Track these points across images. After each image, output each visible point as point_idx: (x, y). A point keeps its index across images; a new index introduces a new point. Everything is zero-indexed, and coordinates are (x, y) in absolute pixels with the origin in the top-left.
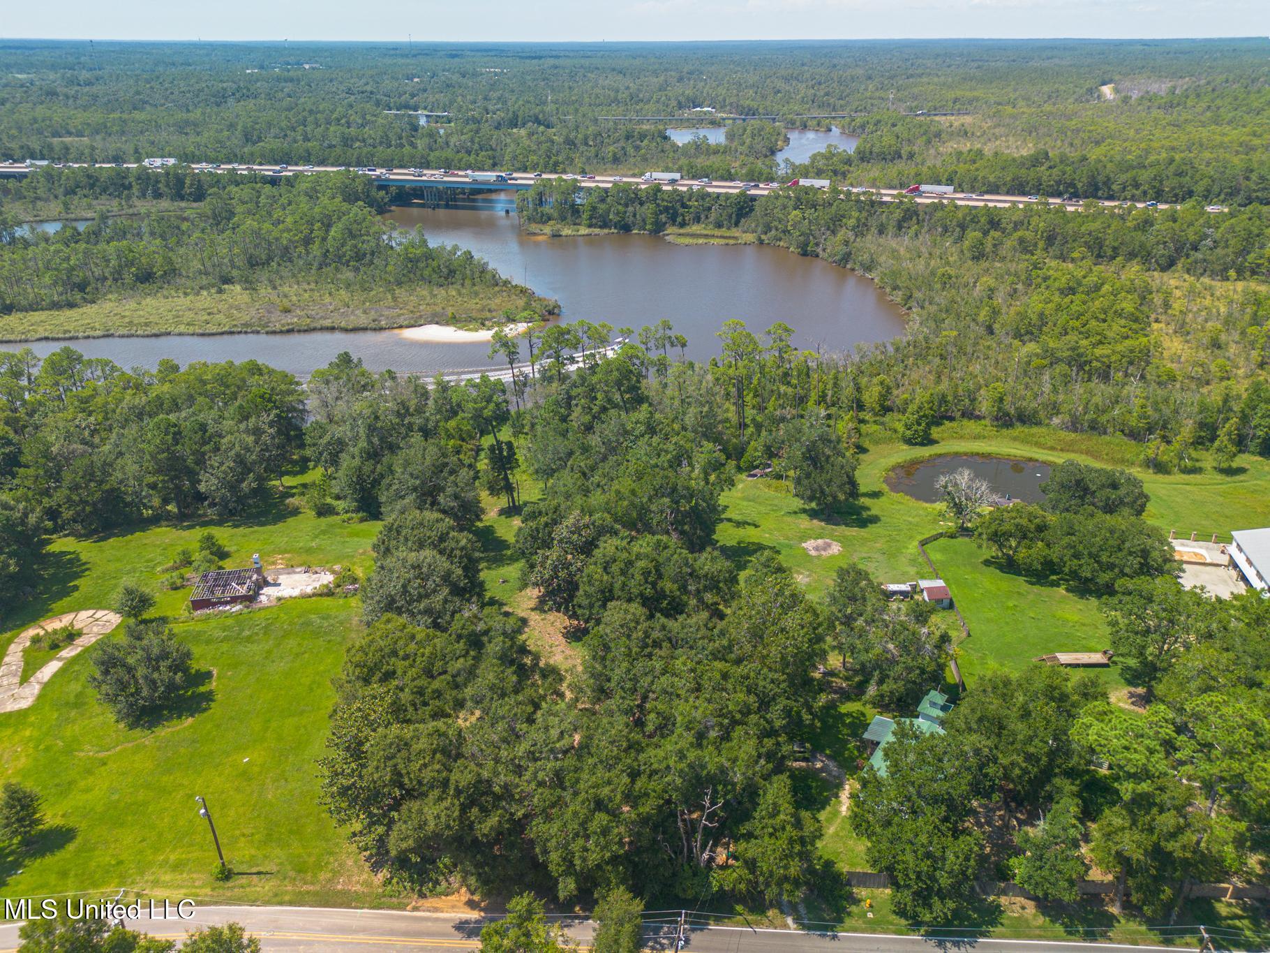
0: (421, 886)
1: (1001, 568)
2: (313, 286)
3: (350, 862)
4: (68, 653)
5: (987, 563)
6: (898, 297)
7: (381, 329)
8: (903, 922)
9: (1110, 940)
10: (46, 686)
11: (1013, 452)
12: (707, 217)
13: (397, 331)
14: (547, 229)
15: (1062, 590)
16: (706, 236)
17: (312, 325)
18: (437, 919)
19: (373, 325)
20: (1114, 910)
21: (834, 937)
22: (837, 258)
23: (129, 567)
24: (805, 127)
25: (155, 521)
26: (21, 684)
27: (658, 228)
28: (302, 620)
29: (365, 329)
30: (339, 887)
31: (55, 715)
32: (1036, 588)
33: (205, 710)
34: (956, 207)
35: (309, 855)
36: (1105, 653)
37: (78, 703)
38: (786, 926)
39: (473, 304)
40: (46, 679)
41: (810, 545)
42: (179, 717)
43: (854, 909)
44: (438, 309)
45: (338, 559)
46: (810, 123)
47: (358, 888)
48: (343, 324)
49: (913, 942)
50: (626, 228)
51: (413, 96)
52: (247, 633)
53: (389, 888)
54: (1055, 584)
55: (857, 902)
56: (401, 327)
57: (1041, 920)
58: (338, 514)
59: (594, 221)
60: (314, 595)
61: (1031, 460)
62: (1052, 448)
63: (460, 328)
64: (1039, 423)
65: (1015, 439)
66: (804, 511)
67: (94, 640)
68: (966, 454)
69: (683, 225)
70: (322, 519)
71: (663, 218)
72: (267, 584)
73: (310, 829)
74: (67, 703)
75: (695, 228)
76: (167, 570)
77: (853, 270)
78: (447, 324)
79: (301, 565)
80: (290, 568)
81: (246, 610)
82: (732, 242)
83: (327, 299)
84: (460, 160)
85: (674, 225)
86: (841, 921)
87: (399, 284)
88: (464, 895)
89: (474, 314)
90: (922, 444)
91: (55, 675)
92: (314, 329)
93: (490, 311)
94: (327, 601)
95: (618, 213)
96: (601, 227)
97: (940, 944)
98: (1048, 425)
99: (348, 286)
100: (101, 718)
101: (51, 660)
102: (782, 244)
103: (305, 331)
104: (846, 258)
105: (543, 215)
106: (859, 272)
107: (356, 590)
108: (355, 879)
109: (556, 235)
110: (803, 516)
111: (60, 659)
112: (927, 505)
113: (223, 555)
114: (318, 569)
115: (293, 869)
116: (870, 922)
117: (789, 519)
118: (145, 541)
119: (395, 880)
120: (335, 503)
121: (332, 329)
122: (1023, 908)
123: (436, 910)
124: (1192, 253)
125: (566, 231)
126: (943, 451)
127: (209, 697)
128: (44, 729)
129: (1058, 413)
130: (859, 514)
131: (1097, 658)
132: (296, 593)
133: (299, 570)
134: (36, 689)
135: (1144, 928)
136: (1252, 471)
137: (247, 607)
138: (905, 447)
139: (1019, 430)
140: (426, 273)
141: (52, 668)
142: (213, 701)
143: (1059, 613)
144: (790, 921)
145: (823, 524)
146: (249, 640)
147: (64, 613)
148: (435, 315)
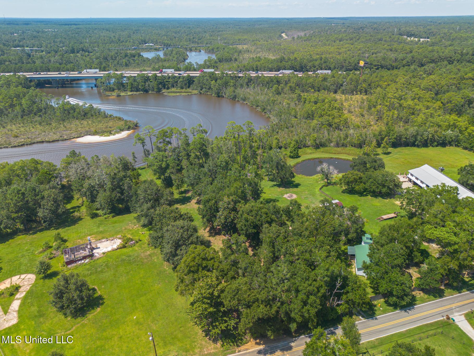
0: (237, 343)
1: (348, 193)
2: (22, 125)
3: (204, 343)
4: (20, 295)
5: (344, 192)
6: (259, 109)
7: (66, 140)
8: (392, 308)
9: (446, 296)
10: (19, 312)
11: (325, 156)
12: (177, 85)
13: (73, 140)
14: (115, 94)
15: (369, 197)
16: (179, 92)
17: (33, 141)
18: (249, 353)
19: (61, 139)
20: (442, 287)
21: (376, 319)
22: (232, 97)
23: (20, 255)
24: (191, 50)
25: (15, 233)
26: (6, 314)
27: (159, 90)
28: (120, 259)
29: (58, 141)
30: (206, 353)
31: (33, 323)
32: (362, 197)
33: (102, 304)
34: (265, 76)
35: (186, 345)
36: (395, 213)
37: (41, 314)
38: (361, 320)
39: (100, 125)
40: (17, 309)
41: (286, 196)
42: (93, 309)
43: (375, 308)
44: (87, 129)
45: (117, 233)
46: (192, 49)
47: (213, 351)
48: (47, 139)
49: (398, 313)
50: (146, 91)
51: (20, 41)
52: (99, 269)
53: (225, 347)
54: (366, 195)
55: (375, 306)
56: (74, 138)
57: (426, 296)
58: (100, 216)
59: (133, 89)
60: (118, 249)
61: (331, 158)
62: (335, 153)
63: (102, 136)
64: (327, 146)
65: (323, 152)
66: (275, 185)
67: (28, 288)
68: (312, 159)
69: (168, 88)
70: (95, 219)
71: (160, 86)
72: (94, 249)
73: (180, 335)
74: (36, 316)
75: (173, 90)
76: (41, 252)
77: (238, 101)
78: (94, 135)
79: (103, 238)
80: (100, 240)
81: (91, 261)
82: (190, 94)
83: (33, 130)
84: (64, 68)
85: (165, 89)
86: (375, 314)
87: (64, 120)
88: (253, 342)
89: (104, 130)
90: (297, 158)
91: (20, 306)
92: (34, 143)
93: (110, 127)
94: (124, 250)
95: (142, 86)
96: (136, 91)
97: (405, 311)
98: (329, 146)
99: (40, 124)
100: (57, 318)
101: (13, 300)
102: (208, 93)
103: (30, 144)
104: (235, 97)
105: (110, 88)
106: (241, 102)
107: (134, 243)
108: (209, 348)
109: (119, 96)
110: (276, 187)
111: (17, 299)
112: (311, 177)
113: (65, 241)
114: (111, 239)
115: (183, 352)
116: (383, 311)
117: (272, 189)
118: (18, 243)
119: (225, 344)
120: (98, 212)
121: (43, 142)
122: (420, 294)
123: (247, 349)
124: (341, 87)
125: (122, 94)
126: (304, 159)
127: (100, 298)
128: (32, 329)
129: (331, 142)
130: (292, 184)
131: (393, 215)
132: (110, 249)
133: (103, 240)
134: (15, 314)
135: (452, 291)
136: (392, 152)
137: (92, 259)
138: (291, 159)
139: (322, 149)
140: (75, 114)
141: (16, 305)
142: (104, 299)
143: (373, 204)
144: (360, 317)
145: (284, 189)
146: (102, 272)
147: (4, 280)
148: (87, 132)
